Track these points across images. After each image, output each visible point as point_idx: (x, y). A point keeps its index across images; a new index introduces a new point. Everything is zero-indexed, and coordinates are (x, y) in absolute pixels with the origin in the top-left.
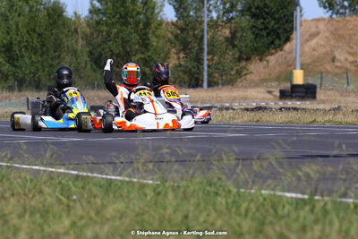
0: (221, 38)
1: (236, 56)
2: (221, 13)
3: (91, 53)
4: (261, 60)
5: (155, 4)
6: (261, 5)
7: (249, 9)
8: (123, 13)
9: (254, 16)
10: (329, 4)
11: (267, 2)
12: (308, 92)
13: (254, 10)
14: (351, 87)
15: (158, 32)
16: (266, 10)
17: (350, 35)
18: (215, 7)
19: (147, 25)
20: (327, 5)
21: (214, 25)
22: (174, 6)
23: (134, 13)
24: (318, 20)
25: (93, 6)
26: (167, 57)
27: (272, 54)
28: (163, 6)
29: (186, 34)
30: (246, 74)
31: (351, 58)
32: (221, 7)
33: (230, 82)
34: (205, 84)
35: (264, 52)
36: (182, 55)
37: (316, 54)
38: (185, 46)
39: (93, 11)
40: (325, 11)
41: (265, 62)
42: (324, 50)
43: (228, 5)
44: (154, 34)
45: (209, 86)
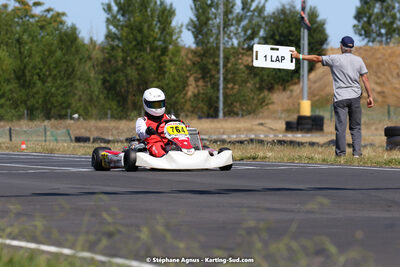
0: (242, 67)
1: (257, 86)
2: (242, 39)
3: (105, 81)
4: (284, 89)
6: (285, 32)
7: (273, 36)
8: (139, 39)
10: (365, 31)
11: (293, 29)
12: (315, 124)
13: (277, 37)
15: (176, 60)
16: (291, 38)
17: (378, 65)
18: (235, 34)
19: (164, 51)
20: (363, 32)
22: (193, 32)
23: (151, 39)
25: (109, 31)
26: (185, 85)
27: (296, 84)
28: (181, 32)
30: (267, 104)
32: (242, 34)
33: (252, 112)
34: (221, 114)
35: (288, 81)
36: (201, 83)
38: (205, 74)
39: (109, 36)
40: (361, 38)
41: (289, 92)
43: (249, 32)
44: (171, 61)
45: (225, 115)
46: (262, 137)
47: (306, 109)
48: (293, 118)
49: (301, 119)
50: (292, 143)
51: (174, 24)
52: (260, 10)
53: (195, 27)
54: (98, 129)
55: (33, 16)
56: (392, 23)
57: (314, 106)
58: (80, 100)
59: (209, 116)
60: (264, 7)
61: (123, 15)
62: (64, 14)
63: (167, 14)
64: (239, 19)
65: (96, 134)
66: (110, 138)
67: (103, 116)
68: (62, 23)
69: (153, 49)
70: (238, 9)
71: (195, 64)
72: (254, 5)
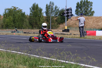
0: (54, 20)
1: (57, 23)
2: (55, 15)
3: (29, 22)
4: (62, 24)
8: (36, 15)
9: (61, 16)
10: (77, 14)
12: (68, 30)
14: (77, 30)
19: (40, 17)
21: (53, 17)
23: (38, 15)
30: (59, 27)
33: (56, 28)
37: (73, 23)
38: (48, 21)
39: (30, 14)
44: (42, 19)
46: (58, 33)
47: (66, 28)
48: (64, 29)
49: (65, 30)
50: (63, 34)
51: (42, 12)
53: (46, 12)
54: (28, 31)
55: (16, 10)
56: (82, 12)
57: (67, 27)
58: (25, 25)
60: (59, 9)
61: (33, 10)
62: (22, 10)
63: (41, 10)
64: (54, 11)
65: (28, 32)
66: (30, 33)
67: (29, 28)
68: (22, 11)
69: (38, 16)
70: (54, 9)
71: (46, 19)
72: (57, 9)
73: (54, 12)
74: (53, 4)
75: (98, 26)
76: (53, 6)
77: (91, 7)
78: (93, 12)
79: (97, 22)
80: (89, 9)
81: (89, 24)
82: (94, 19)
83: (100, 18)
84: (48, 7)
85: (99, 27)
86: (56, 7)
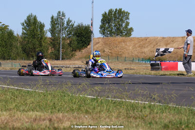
0: (66, 43)
1: (71, 50)
2: (66, 35)
3: (22, 48)
4: (80, 51)
5: (44, 31)
6: (80, 32)
7: (76, 34)
8: (33, 34)
9: (78, 36)
11: (82, 32)
14: (110, 61)
15: (45, 41)
16: (82, 34)
17: (110, 43)
18: (64, 33)
19: (41, 38)
20: (102, 33)
21: (64, 39)
23: (37, 34)
24: (99, 38)
25: (23, 32)
26: (48, 49)
27: (83, 49)
28: (47, 32)
29: (55, 42)
30: (75, 56)
31: (110, 51)
32: (66, 33)
33: (69, 59)
34: (61, 59)
35: (81, 48)
36: (53, 49)
38: (54, 46)
39: (23, 33)
40: (101, 35)
42: (100, 48)
43: (69, 33)
44: (44, 42)
45: (62, 59)
52: (72, 25)
53: (51, 31)
56: (111, 30)
58: (14, 54)
59: (56, 60)
60: (74, 24)
61: (28, 27)
62: (8, 26)
63: (42, 26)
67: (21, 59)
68: (8, 29)
69: (38, 38)
70: (65, 25)
71: (51, 43)
72: (71, 24)
73: (65, 29)
74: (63, 15)
75: (143, 54)
76: (64, 20)
77: (128, 20)
78: (131, 29)
79: (141, 47)
80: (124, 25)
81: (127, 50)
82: (136, 42)
83: (146, 40)
84: (54, 22)
85: (145, 56)
86: (69, 21)
